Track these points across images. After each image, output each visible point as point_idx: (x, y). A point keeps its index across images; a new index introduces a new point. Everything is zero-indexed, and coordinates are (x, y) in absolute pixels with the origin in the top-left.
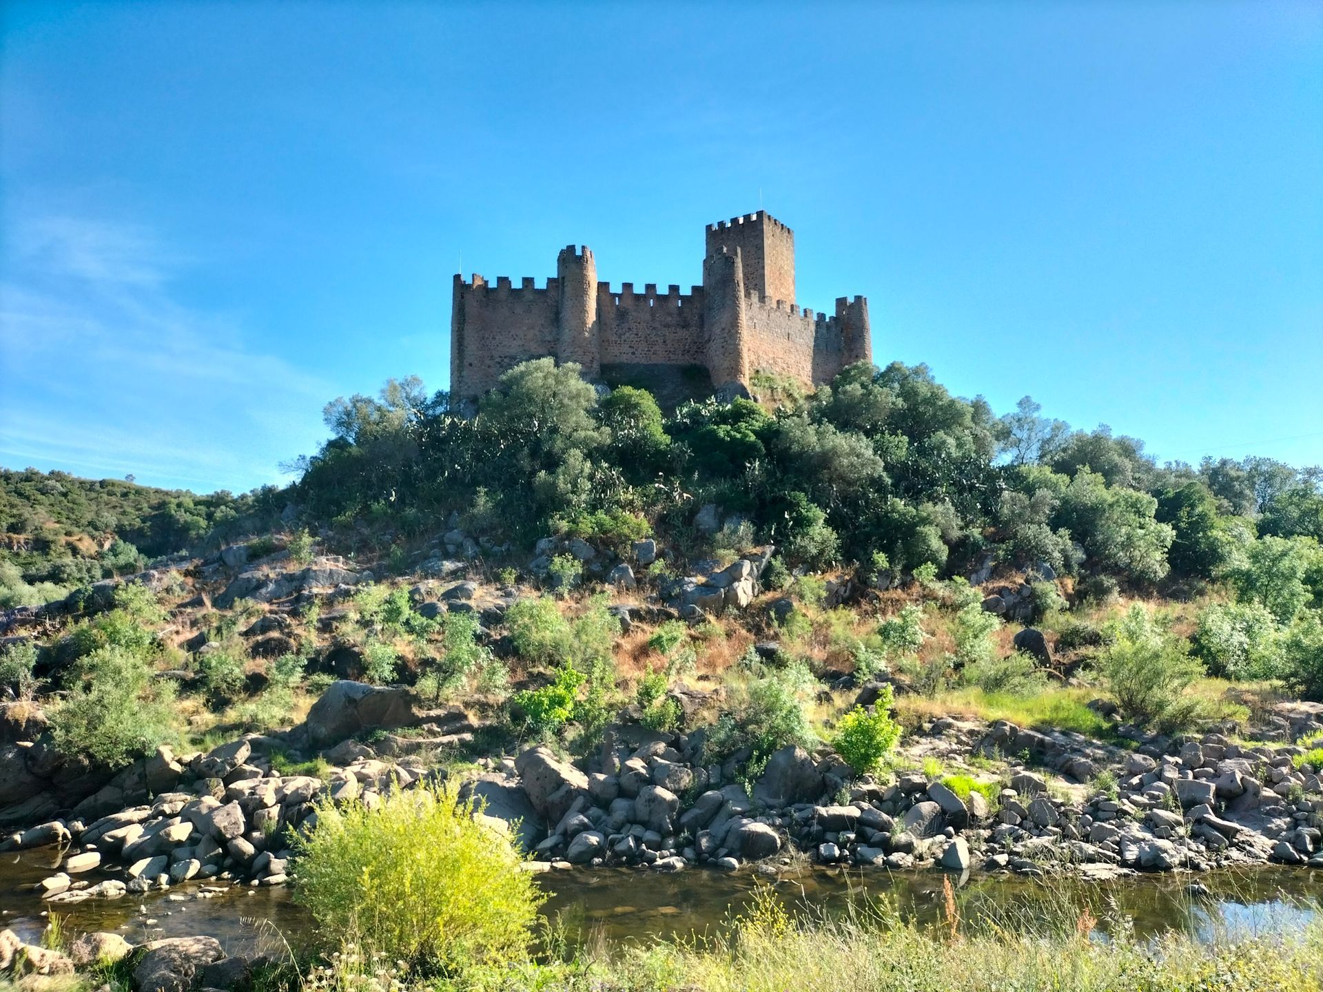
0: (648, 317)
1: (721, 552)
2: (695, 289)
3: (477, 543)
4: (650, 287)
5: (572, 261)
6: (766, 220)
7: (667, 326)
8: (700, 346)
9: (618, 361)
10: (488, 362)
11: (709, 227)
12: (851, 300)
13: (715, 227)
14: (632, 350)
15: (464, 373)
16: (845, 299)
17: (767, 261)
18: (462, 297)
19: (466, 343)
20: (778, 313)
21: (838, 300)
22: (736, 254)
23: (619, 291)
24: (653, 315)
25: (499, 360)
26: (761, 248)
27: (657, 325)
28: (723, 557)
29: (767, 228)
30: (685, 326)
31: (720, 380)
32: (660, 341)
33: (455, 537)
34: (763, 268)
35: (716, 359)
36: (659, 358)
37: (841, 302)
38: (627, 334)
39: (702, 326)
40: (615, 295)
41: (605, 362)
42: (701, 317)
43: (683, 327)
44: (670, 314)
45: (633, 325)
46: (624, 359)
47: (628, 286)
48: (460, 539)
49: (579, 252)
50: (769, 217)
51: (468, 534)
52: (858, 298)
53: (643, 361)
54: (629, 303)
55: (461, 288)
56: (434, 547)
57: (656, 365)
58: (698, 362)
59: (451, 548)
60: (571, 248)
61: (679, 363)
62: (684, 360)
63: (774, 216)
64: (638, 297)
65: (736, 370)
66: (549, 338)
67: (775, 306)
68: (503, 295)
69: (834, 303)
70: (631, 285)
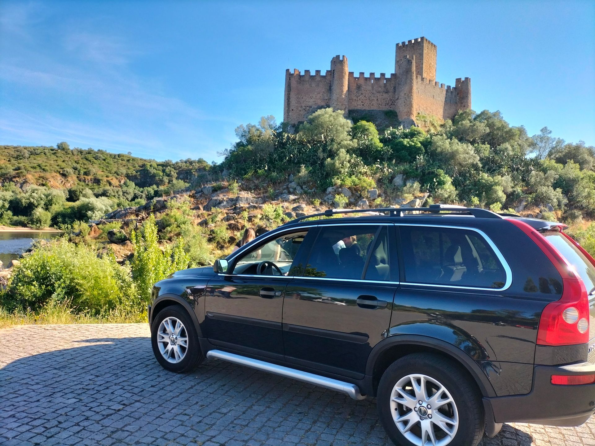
0: (370, 88)
1: (406, 195)
2: (392, 75)
3: (302, 188)
4: (372, 74)
5: (338, 62)
6: (425, 41)
7: (379, 92)
8: (393, 102)
9: (356, 108)
10: (300, 109)
11: (397, 45)
12: (463, 79)
13: (401, 44)
14: (363, 104)
15: (290, 114)
16: (460, 79)
17: (424, 61)
18: (290, 80)
19: (291, 100)
20: (429, 86)
21: (457, 79)
22: (413, 59)
23: (358, 76)
24: (373, 87)
25: (304, 108)
26: (421, 55)
27: (375, 92)
28: (406, 198)
29: (425, 45)
30: (387, 92)
31: (402, 117)
32: (375, 99)
33: (293, 185)
34: (422, 64)
35: (401, 109)
36: (375, 107)
37: (458, 80)
38: (361, 96)
39: (395, 92)
40: (356, 78)
41: (350, 109)
42: (395, 88)
43: (386, 93)
44: (380, 87)
45: (364, 92)
46: (359, 107)
47: (362, 74)
48: (295, 186)
49: (341, 58)
50: (426, 40)
51: (298, 184)
52: (467, 79)
53: (367, 109)
54: (362, 82)
55: (289, 75)
56: (284, 189)
57: (373, 110)
58: (391, 109)
59: (291, 190)
60: (338, 57)
61: (383, 109)
62: (386, 108)
63: (429, 39)
64: (366, 79)
65: (410, 113)
66: (326, 98)
67: (428, 82)
68: (307, 78)
69: (455, 81)
70: (363, 73)
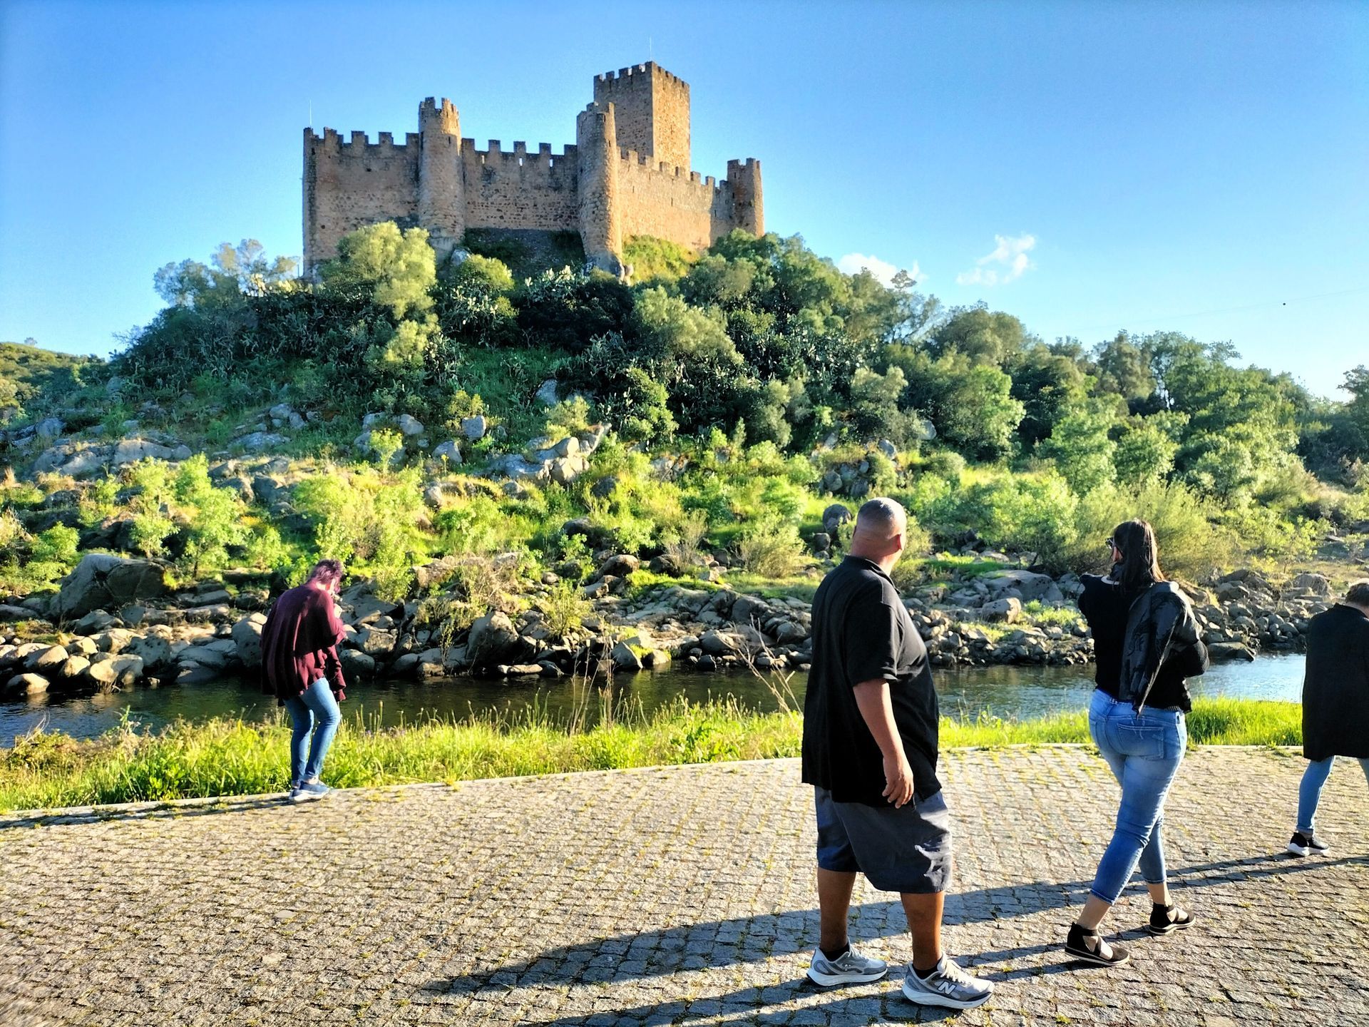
0: (516, 177)
1: (551, 427)
2: (567, 147)
3: (304, 418)
4: (519, 145)
5: (430, 112)
6: (655, 72)
7: (539, 188)
8: (573, 212)
9: (484, 225)
10: (343, 224)
11: (597, 78)
12: (743, 163)
13: (604, 78)
14: (500, 214)
15: (317, 236)
16: (737, 161)
17: (656, 118)
18: (314, 153)
19: (317, 204)
20: (660, 177)
21: (730, 163)
22: (608, 111)
23: (486, 149)
24: (522, 176)
25: (353, 222)
26: (649, 103)
27: (527, 186)
28: (553, 433)
29: (656, 80)
30: (558, 188)
31: (590, 247)
32: (531, 205)
33: (281, 411)
34: (651, 125)
35: (587, 229)
36: (529, 223)
37: (733, 164)
38: (495, 196)
39: (574, 190)
40: (480, 153)
41: (471, 226)
42: (575, 180)
43: (555, 189)
44: (541, 175)
45: (501, 186)
46: (492, 223)
47: (494, 143)
48: (286, 414)
49: (438, 105)
50: (659, 69)
51: (296, 408)
52: (750, 161)
53: (513, 226)
54: (496, 162)
55: (312, 142)
56: (260, 421)
57: (526, 231)
58: (569, 229)
59: (276, 422)
60: (430, 101)
61: (552, 229)
62: (557, 226)
63: (665, 67)
64: (506, 156)
65: (603, 237)
66: (408, 199)
67: (656, 167)
68: (358, 150)
69: (726, 166)
70: (497, 143)
